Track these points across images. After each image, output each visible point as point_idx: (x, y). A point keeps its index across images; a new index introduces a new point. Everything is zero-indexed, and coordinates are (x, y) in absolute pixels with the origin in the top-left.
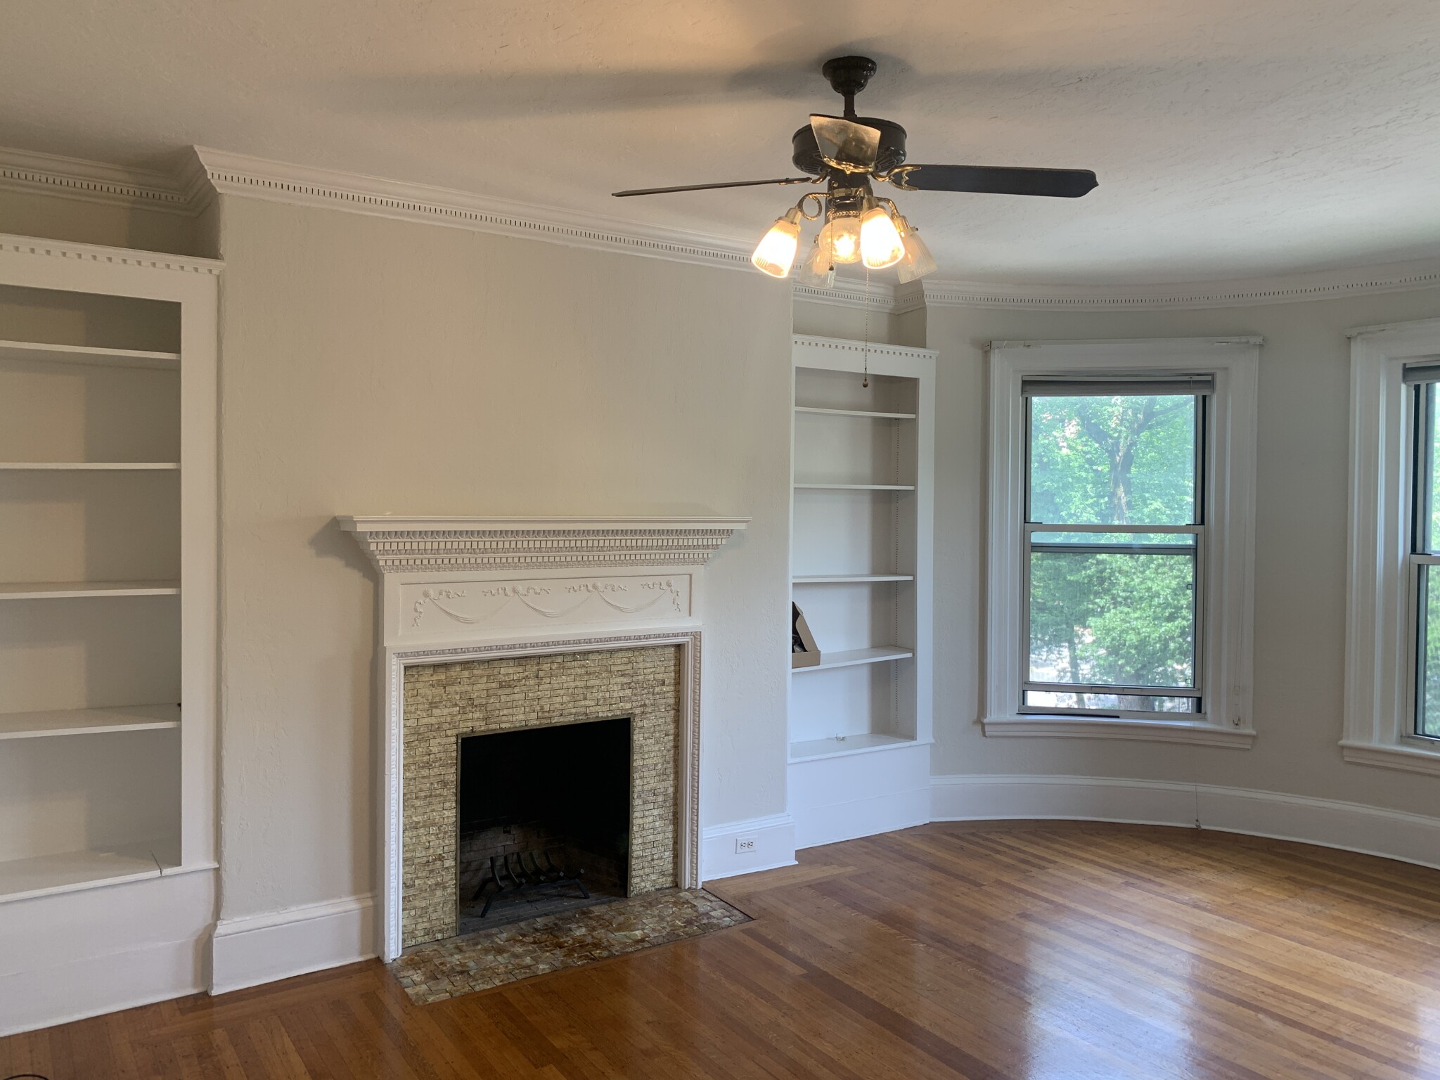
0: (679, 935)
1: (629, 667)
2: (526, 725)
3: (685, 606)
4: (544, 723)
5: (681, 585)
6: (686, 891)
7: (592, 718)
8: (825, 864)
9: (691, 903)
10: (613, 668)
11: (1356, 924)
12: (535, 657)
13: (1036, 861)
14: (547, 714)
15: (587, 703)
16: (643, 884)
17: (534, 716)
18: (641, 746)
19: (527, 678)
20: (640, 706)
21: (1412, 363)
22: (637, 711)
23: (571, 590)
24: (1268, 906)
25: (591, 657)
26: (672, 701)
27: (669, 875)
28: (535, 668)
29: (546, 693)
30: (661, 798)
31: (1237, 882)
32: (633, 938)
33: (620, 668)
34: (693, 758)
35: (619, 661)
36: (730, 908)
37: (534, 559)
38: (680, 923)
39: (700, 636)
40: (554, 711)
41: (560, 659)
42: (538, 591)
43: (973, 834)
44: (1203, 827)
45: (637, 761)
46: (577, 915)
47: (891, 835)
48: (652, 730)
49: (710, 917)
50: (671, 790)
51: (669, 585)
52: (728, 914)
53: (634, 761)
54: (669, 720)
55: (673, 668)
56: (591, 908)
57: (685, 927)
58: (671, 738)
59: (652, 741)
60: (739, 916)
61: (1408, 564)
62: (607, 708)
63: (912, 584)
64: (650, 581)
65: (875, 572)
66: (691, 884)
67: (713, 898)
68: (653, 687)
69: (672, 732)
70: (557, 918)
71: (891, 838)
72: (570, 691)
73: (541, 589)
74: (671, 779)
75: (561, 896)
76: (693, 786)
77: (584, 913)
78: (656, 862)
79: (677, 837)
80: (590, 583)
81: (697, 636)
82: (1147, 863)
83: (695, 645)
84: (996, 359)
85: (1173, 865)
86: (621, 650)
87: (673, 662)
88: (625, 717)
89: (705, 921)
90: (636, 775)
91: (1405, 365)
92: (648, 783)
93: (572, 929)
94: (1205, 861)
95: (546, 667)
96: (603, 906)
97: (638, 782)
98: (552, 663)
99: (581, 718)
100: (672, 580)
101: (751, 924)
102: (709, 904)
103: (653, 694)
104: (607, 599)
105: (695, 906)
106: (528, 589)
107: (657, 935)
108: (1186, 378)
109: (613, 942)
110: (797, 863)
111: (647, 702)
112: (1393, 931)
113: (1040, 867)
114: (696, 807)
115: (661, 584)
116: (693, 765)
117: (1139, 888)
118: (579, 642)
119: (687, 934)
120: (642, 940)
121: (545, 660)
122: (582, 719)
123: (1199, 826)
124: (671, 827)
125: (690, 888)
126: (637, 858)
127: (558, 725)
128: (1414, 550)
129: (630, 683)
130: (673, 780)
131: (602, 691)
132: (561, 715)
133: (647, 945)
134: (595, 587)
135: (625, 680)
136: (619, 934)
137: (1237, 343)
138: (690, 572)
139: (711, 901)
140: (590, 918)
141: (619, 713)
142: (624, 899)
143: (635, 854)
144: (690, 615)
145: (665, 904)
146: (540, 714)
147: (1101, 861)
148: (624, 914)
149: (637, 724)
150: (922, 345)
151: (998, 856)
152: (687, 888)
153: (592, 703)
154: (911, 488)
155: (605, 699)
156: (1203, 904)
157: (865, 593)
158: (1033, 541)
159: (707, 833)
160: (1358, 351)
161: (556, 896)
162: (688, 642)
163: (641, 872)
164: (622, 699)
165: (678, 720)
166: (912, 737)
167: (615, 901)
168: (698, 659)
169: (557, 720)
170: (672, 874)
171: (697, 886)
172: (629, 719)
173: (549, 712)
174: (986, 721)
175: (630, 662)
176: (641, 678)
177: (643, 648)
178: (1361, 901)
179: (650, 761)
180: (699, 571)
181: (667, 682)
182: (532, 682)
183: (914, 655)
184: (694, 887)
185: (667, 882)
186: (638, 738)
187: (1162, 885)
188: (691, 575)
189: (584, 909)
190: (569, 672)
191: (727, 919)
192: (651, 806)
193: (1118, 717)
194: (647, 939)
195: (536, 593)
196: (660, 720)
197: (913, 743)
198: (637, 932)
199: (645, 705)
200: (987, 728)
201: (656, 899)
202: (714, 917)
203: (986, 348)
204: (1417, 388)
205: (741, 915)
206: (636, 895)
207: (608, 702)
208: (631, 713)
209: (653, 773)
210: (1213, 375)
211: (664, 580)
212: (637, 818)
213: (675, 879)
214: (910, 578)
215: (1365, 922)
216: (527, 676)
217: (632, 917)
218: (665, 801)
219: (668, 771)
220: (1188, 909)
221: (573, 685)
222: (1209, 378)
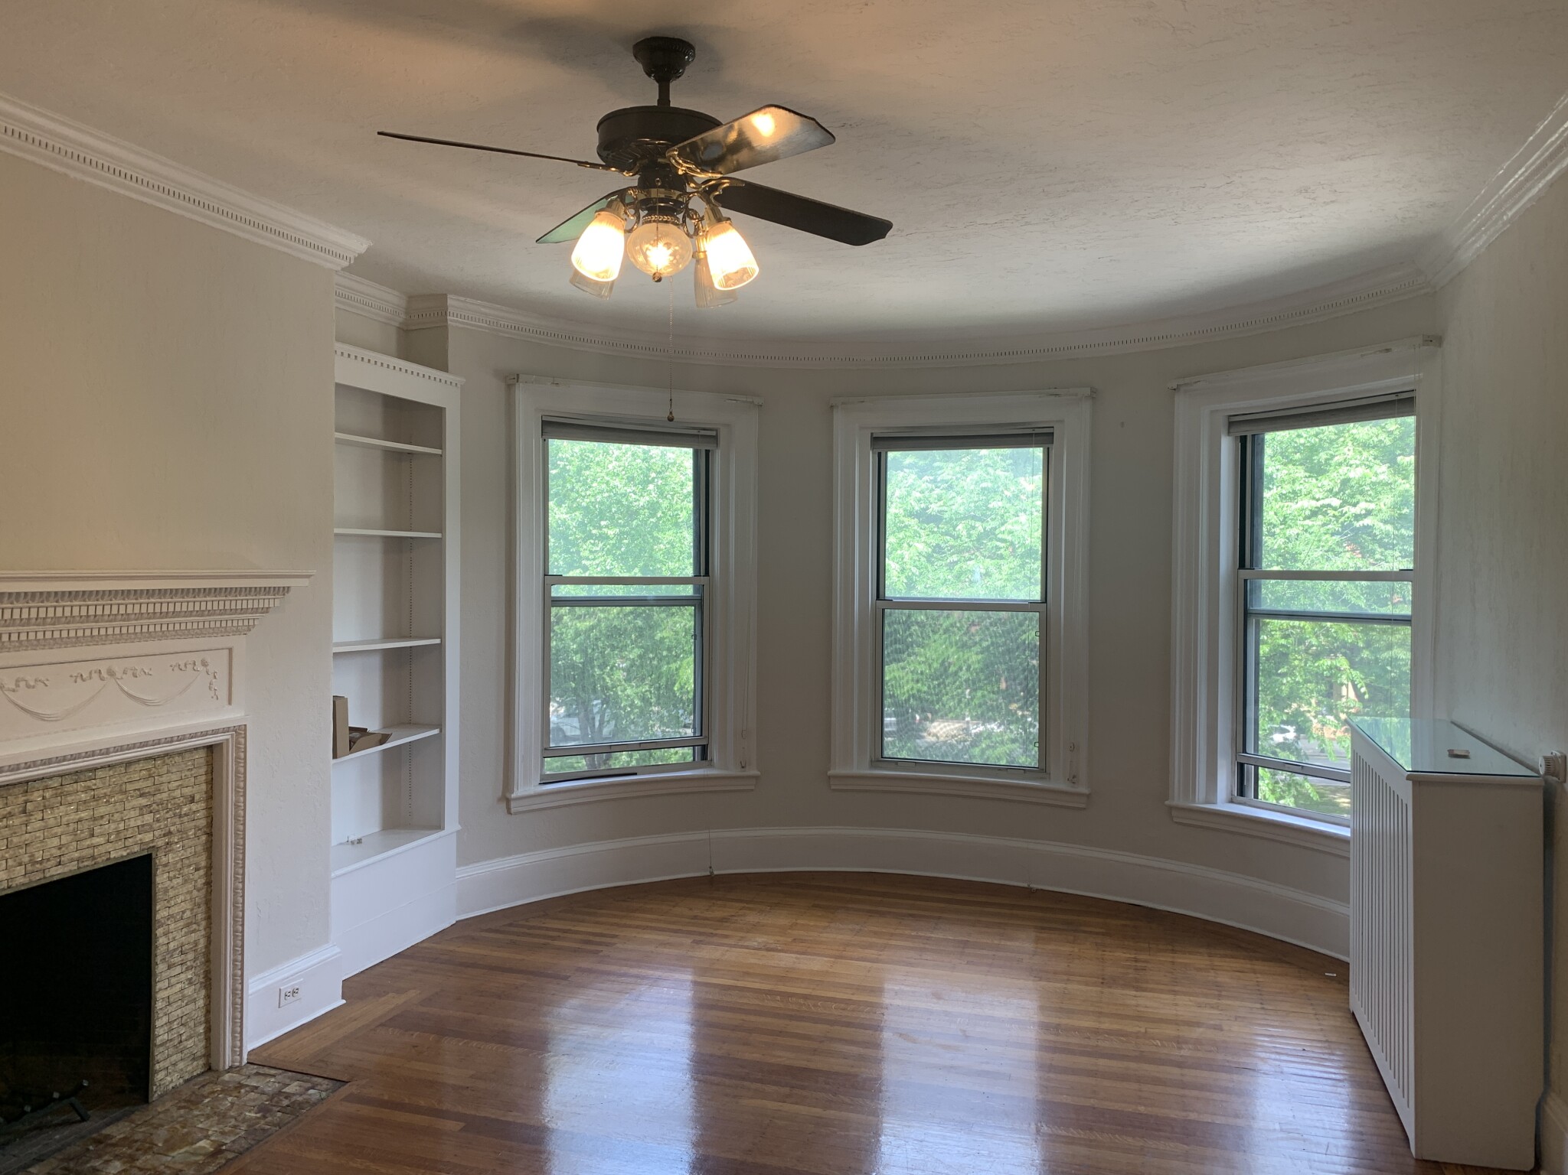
0: (264, 1130)
1: (149, 783)
2: (9, 887)
3: (223, 693)
4: (37, 879)
5: (218, 663)
6: (228, 1071)
7: (101, 863)
8: (379, 996)
9: (247, 1086)
10: (130, 787)
11: (892, 935)
12: (20, 783)
13: (598, 939)
14: (38, 866)
15: (96, 840)
16: (169, 1079)
17: (21, 870)
18: (166, 890)
19: (10, 815)
20: (165, 835)
21: (878, 433)
22: (160, 843)
23: (79, 680)
24: (821, 935)
25: (99, 774)
26: (203, 823)
27: (200, 1057)
28: (21, 799)
29: (38, 834)
30: (191, 956)
31: (781, 919)
32: (203, 1152)
33: (137, 786)
34: (235, 893)
35: (136, 777)
36: (306, 1077)
37: (32, 636)
38: (253, 1115)
39: (245, 730)
40: (48, 860)
41: (55, 783)
42: (32, 683)
43: (510, 925)
44: (716, 873)
45: (161, 912)
46: (91, 1148)
47: (425, 945)
48: (179, 866)
49: (288, 1096)
50: (202, 943)
51: (204, 664)
52: (309, 1085)
53: (156, 912)
54: (199, 848)
55: (204, 778)
56: (107, 1131)
57: (264, 1117)
58: (202, 872)
59: (180, 881)
60: (325, 1084)
61: (875, 608)
62: (120, 844)
63: (440, 649)
64: (181, 659)
65: (387, 636)
66: (233, 1062)
67: (273, 1072)
68: (179, 807)
69: (203, 864)
70: (62, 1160)
71: (425, 948)
72: (72, 826)
73: (36, 680)
74: (202, 928)
75: (40, 1128)
76: (235, 931)
77: (98, 1142)
78: (185, 1043)
79: (209, 1004)
80: (103, 666)
81: (240, 731)
82: (695, 917)
83: (238, 742)
84: (521, 395)
85: (718, 914)
86: (138, 761)
87: (203, 771)
88: (145, 853)
89: (285, 1102)
90: (159, 931)
91: (872, 434)
92: (174, 939)
93: (100, 1168)
94: (743, 905)
95: (37, 796)
96: (121, 1124)
97: (162, 940)
98: (46, 788)
99: (86, 863)
100: (208, 657)
101: (345, 1090)
102: (273, 1080)
103: (180, 816)
104: (126, 689)
105: (257, 1088)
106: (17, 681)
107: (233, 1139)
108: (695, 432)
109: (180, 1167)
110: (344, 1001)
111: (172, 829)
112: (920, 934)
113: (607, 945)
114: (240, 958)
115: (194, 664)
116: (235, 903)
117: (709, 943)
118: (93, 754)
119: (275, 1125)
120: (218, 1152)
121: (37, 785)
122: (88, 865)
123: (712, 873)
124: (203, 992)
125: (231, 1067)
126: (161, 1045)
127: (55, 879)
128: (878, 598)
129: (150, 805)
130: (205, 929)
131: (114, 822)
132: (59, 863)
133: (230, 1156)
134: (111, 673)
135: (143, 801)
136: (179, 1154)
137: (744, 402)
138: (229, 646)
139: (273, 1076)
140: (114, 1145)
141: (136, 849)
142: (145, 1106)
143: (158, 1041)
144: (230, 703)
145: (213, 1096)
146: (29, 868)
147: (653, 925)
148: (162, 1126)
149: (161, 859)
150: (444, 367)
151: (556, 943)
152: (227, 1068)
153: (101, 840)
154: (439, 535)
155: (118, 832)
156: (773, 946)
157: (376, 662)
158: (553, 594)
159: (255, 985)
160: (838, 417)
161: (30, 1130)
162: (227, 740)
163: (166, 1064)
164: (141, 829)
165: (211, 847)
166: (439, 826)
167: (133, 1112)
168: (241, 760)
169: (56, 872)
170: (204, 1056)
171: (241, 1062)
172: (150, 855)
173: (41, 862)
174: (513, 796)
175: (150, 776)
176: (164, 796)
177: (167, 755)
178: (882, 914)
179: (175, 910)
180: (238, 642)
181: (197, 797)
182: (17, 821)
183: (441, 731)
184: (237, 1064)
185: (198, 1066)
186: (161, 879)
187: (726, 936)
188: (230, 650)
189: (94, 1135)
190: (69, 799)
191: (311, 1091)
192: (178, 970)
193: (635, 774)
194: (224, 1147)
195: (28, 686)
196: (189, 850)
197: (442, 833)
198: (202, 1143)
199: (170, 833)
200: (513, 804)
201: (193, 1093)
202: (294, 1094)
203: (510, 381)
204: (879, 455)
205: (326, 1082)
206: (161, 1096)
207: (122, 835)
208: (153, 847)
209: (181, 923)
210: (717, 430)
211: (198, 658)
212: (160, 990)
213: (208, 1060)
214: (438, 641)
215: (898, 931)
216: (10, 813)
217: (178, 1126)
218: (195, 959)
219: (199, 917)
220: (765, 953)
221: (74, 817)
222: (714, 433)
